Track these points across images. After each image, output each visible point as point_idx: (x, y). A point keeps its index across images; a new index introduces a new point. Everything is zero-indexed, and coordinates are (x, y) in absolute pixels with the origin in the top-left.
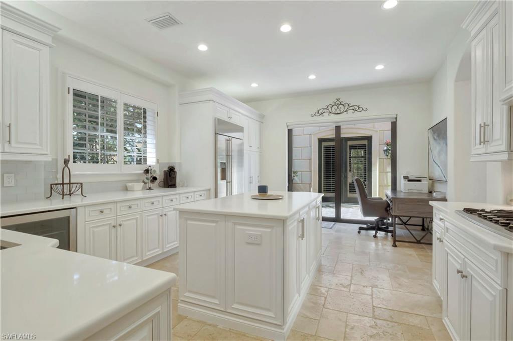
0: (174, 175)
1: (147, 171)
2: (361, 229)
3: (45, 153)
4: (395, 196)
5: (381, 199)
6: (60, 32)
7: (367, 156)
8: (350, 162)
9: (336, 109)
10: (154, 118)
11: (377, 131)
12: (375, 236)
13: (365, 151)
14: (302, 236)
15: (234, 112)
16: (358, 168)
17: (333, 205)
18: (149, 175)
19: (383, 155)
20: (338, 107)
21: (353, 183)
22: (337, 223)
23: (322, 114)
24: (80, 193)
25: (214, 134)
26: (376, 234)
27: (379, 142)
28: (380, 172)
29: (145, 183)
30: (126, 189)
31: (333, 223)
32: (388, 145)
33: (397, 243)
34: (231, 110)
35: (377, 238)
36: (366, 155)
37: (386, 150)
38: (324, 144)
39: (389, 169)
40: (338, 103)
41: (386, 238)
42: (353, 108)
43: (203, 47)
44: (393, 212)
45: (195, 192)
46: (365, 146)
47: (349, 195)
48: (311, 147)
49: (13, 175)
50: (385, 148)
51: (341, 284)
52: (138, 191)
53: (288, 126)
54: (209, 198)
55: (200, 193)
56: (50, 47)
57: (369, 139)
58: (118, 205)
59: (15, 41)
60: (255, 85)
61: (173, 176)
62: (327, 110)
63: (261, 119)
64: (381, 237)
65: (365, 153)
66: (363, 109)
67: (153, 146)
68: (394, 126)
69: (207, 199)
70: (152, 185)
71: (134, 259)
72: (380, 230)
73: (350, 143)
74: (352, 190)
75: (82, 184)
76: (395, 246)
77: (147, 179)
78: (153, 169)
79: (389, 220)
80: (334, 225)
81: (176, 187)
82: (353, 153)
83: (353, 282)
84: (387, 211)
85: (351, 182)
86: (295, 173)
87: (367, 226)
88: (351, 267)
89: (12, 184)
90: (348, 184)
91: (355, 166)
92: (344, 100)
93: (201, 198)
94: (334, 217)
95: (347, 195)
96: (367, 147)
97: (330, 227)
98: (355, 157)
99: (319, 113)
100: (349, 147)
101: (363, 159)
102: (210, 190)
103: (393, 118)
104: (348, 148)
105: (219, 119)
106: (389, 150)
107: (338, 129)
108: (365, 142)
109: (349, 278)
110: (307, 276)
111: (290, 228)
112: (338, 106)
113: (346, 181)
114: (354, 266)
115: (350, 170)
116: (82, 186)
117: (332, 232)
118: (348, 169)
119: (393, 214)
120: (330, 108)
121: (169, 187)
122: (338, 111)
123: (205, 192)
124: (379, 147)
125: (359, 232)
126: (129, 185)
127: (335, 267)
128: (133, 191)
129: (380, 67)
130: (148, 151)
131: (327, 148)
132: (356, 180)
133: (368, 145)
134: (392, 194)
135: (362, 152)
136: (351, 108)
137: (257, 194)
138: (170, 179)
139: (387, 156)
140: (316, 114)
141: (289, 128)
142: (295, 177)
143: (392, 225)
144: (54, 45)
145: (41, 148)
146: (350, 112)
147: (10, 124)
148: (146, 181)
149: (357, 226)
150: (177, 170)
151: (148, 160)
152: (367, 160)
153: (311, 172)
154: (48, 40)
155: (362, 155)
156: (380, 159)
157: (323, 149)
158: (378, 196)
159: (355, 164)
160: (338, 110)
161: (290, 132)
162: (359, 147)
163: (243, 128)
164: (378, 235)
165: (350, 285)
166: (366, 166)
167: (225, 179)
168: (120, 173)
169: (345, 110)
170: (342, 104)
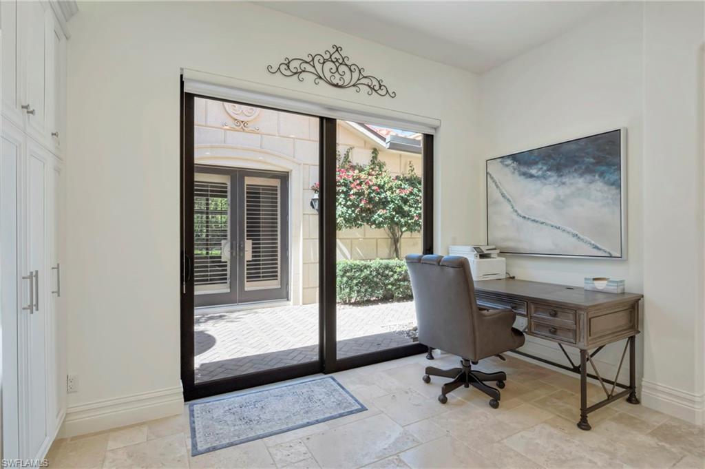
7: (279, 208)
9: (332, 74)
20: (337, 69)
23: (297, 73)
27: (303, 185)
28: (303, 239)
37: (317, 200)
40: (337, 58)
42: (369, 82)
46: (277, 190)
50: (317, 197)
62: (313, 67)
66: (387, 92)
73: (248, 180)
95: (243, 287)
96: (279, 192)
99: (289, 68)
100: (248, 188)
104: (245, 190)
108: (276, 183)
112: (338, 66)
113: (242, 258)
118: (246, 233)
120: (318, 66)
122: (337, 79)
124: (303, 193)
133: (281, 189)
136: (365, 81)
140: (282, 69)
146: (364, 90)
152: (279, 217)
156: (303, 214)
160: (337, 76)
162: (264, 190)
169: (352, 83)
170: (346, 65)
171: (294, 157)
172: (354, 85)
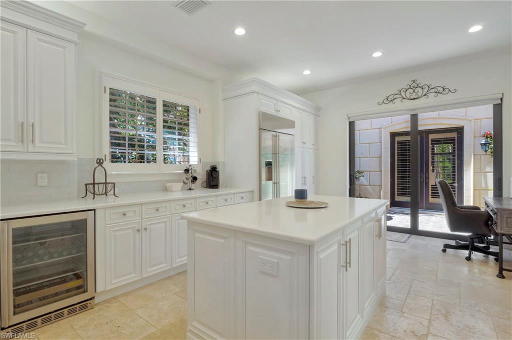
0: (216, 175)
1: (187, 171)
2: (447, 246)
3: (71, 152)
4: (501, 205)
5: (478, 208)
6: (86, 28)
7: (456, 152)
8: (434, 159)
9: (411, 94)
10: (197, 115)
11: (471, 120)
12: (469, 259)
13: (454, 145)
14: (347, 264)
15: (283, 104)
16: (444, 168)
17: (408, 211)
18: (189, 175)
19: (480, 151)
20: (414, 91)
21: (436, 185)
22: (413, 236)
23: (392, 100)
24: (113, 193)
25: (258, 130)
26: (470, 254)
27: (475, 134)
28: (475, 172)
29: (185, 183)
30: (166, 189)
31: (408, 235)
32: (487, 138)
33: (504, 273)
34: (279, 102)
35: (472, 261)
36: (454, 151)
37: (485, 144)
38: (397, 139)
39: (490, 169)
40: (415, 86)
41: (485, 262)
42: (435, 90)
43: (240, 31)
44: (499, 229)
45: (235, 194)
46: (455, 140)
47: (431, 200)
48: (381, 142)
49: (46, 175)
50: (483, 142)
51: (413, 332)
52: (177, 192)
53: (349, 118)
54: (252, 200)
55: (242, 195)
56: (76, 44)
57: (460, 131)
58: (144, 207)
59: (40, 40)
60: (307, 72)
61: (214, 176)
62: (400, 95)
63: (317, 112)
64: (478, 260)
65: (454, 148)
66: (450, 90)
67: (196, 145)
68: (498, 109)
69: (250, 202)
70: (193, 186)
71: (162, 266)
72: (475, 251)
73: (431, 137)
74: (435, 195)
75: (114, 184)
76: (501, 276)
77: (187, 179)
78: (193, 169)
79: (490, 237)
80: (409, 237)
81: (218, 188)
82: (437, 149)
83: (432, 330)
84: (487, 225)
85: (434, 184)
86: (359, 172)
87: (456, 242)
88: (430, 304)
89: (45, 184)
90: (430, 187)
91: (441, 164)
92: (423, 81)
93: (243, 201)
94: (409, 227)
95: (429, 200)
96: (456, 141)
97: (403, 241)
98: (441, 154)
99: (389, 100)
100: (432, 141)
101: (451, 156)
102: (253, 192)
103: (498, 99)
104: (430, 143)
105: (262, 112)
106: (490, 144)
107: (414, 118)
108: (454, 135)
109: (426, 323)
110: (359, 316)
111: (322, 256)
112: (415, 89)
113: (427, 183)
114: (435, 302)
115: (433, 170)
116: (114, 186)
117: (404, 247)
118: (431, 168)
119: (498, 231)
120: (403, 94)
121: (210, 188)
122: (414, 96)
123: (248, 194)
124: (474, 140)
125: (444, 251)
126: (168, 185)
127: (404, 302)
128: (172, 191)
129: (476, 29)
130: (190, 150)
131: (402, 143)
132: (440, 183)
133: (457, 138)
134: (495, 203)
135: (449, 148)
136: (433, 90)
137: (294, 199)
138: (212, 179)
139: (486, 151)
140: (385, 102)
141: (350, 120)
142: (361, 177)
143: (495, 243)
144: (80, 42)
145: (66, 147)
146: (432, 95)
147: (33, 123)
148: (186, 181)
149: (441, 243)
150: (219, 169)
151: (191, 159)
152: (456, 157)
153: (381, 171)
154: (74, 37)
155: (450, 151)
156: (475, 155)
157: (396, 144)
158: (472, 204)
159: (441, 162)
160: (414, 94)
161: (352, 125)
162: (444, 141)
163: (294, 122)
164: (473, 256)
165: (427, 335)
166: (455, 164)
167: (271, 180)
168: (159, 172)
169: (423, 94)
170: (419, 87)
171: (466, 116)
172: (424, 95)
